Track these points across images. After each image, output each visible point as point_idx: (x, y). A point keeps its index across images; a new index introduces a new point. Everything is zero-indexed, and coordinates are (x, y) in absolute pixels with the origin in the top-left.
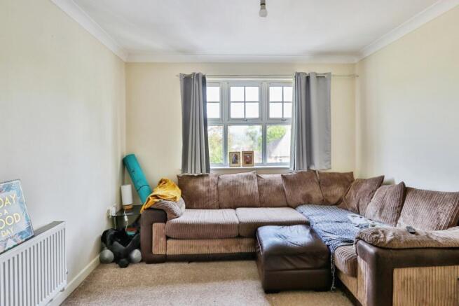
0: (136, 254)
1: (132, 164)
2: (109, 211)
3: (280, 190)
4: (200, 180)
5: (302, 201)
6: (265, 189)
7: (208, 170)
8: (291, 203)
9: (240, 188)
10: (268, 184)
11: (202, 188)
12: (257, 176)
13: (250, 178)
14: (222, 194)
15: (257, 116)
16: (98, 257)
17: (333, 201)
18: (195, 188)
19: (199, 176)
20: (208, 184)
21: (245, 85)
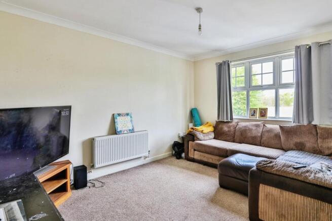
0: (183, 155)
1: (195, 113)
2: (179, 134)
3: (277, 136)
4: (226, 124)
5: (294, 147)
6: (266, 134)
7: (232, 118)
8: (284, 147)
9: (248, 131)
10: (270, 131)
11: (225, 128)
12: (264, 125)
13: (258, 126)
14: (236, 134)
15: (271, 83)
16: (171, 152)
17: (327, 152)
18: (222, 128)
19: (226, 122)
20: (229, 127)
21: (261, 62)
